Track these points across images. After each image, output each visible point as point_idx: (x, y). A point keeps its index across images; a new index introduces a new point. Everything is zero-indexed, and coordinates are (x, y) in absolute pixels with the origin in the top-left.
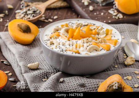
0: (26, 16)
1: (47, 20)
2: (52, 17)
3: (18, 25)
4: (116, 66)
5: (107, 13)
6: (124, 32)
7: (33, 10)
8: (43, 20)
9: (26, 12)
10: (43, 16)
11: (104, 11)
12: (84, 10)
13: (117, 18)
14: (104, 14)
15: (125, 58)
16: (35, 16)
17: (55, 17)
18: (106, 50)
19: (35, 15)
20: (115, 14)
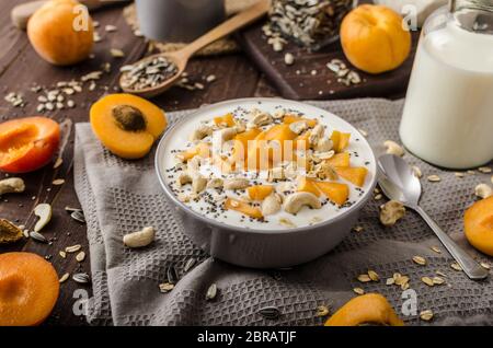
0: (142, 80)
1: (193, 85)
2: (204, 78)
3: (114, 111)
4: (359, 229)
5: (324, 71)
6: (365, 119)
7: (159, 65)
8: (182, 86)
9: (144, 69)
10: (185, 74)
11: (317, 65)
12: (273, 63)
13: (347, 83)
14: (317, 74)
15: (377, 200)
16: (164, 80)
17: (211, 78)
18: (337, 205)
19: (162, 77)
20: (342, 73)
